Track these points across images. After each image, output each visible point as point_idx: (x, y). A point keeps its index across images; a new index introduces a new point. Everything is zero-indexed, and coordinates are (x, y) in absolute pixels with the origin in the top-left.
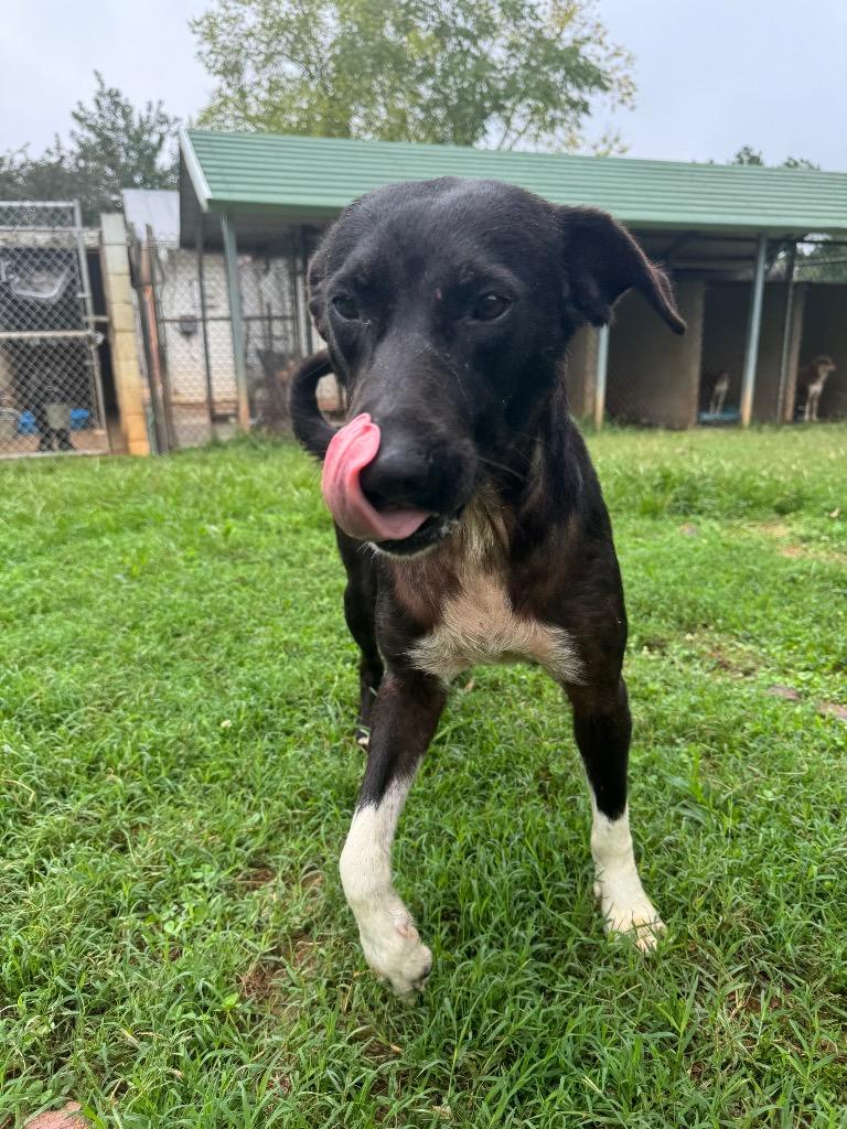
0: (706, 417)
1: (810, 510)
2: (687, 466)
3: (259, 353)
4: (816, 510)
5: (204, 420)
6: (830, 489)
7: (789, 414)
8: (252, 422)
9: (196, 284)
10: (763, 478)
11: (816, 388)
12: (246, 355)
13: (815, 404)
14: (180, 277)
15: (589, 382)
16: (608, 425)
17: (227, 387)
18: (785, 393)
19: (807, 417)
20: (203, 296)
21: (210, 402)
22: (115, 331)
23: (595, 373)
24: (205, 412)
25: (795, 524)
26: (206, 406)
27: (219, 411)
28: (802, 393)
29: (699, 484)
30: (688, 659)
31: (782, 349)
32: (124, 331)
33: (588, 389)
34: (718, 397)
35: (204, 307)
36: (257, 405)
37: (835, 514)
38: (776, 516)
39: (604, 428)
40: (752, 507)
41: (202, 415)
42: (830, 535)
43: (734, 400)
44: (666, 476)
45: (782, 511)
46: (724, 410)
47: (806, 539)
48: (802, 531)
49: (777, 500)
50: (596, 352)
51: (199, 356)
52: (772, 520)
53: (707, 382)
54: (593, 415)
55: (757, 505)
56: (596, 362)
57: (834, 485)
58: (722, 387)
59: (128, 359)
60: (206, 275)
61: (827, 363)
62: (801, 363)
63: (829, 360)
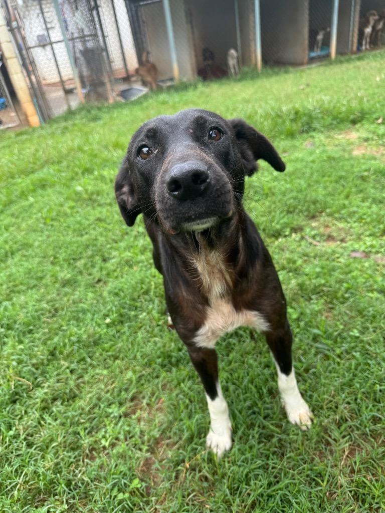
0: (313, 54)
1: (368, 120)
2: (306, 104)
3: (81, 51)
4: (371, 120)
5: (61, 93)
6: (378, 105)
7: (355, 48)
8: (85, 91)
9: (40, 15)
10: (344, 105)
11: (368, 30)
12: (75, 53)
13: (368, 40)
14: (32, 12)
15: (252, 44)
16: (264, 70)
17: (68, 71)
18: (353, 36)
19: (364, 48)
20: (45, 22)
21: (62, 82)
22: (6, 59)
23: (255, 40)
24: (60, 88)
25: (361, 130)
26: (60, 84)
27: (68, 87)
28: (361, 34)
29: (313, 114)
30: (314, 237)
31: (351, 10)
32: (11, 58)
33: (252, 49)
34: (318, 43)
35: (47, 29)
36: (86, 79)
37: (380, 121)
38: (350, 126)
39: (262, 73)
40: (338, 123)
41: (59, 90)
42: (378, 136)
43: (326, 43)
44: (297, 113)
45: (354, 122)
46: (322, 49)
47: (366, 140)
48: (364, 135)
49: (352, 117)
50: (254, 27)
51: (51, 56)
52: (349, 128)
53: (313, 34)
54: (256, 64)
55: (342, 121)
56: (255, 34)
57: (379, 102)
58: (320, 37)
59: (17, 73)
60: (45, 10)
61: (374, 15)
62: (360, 17)
63: (375, 12)
